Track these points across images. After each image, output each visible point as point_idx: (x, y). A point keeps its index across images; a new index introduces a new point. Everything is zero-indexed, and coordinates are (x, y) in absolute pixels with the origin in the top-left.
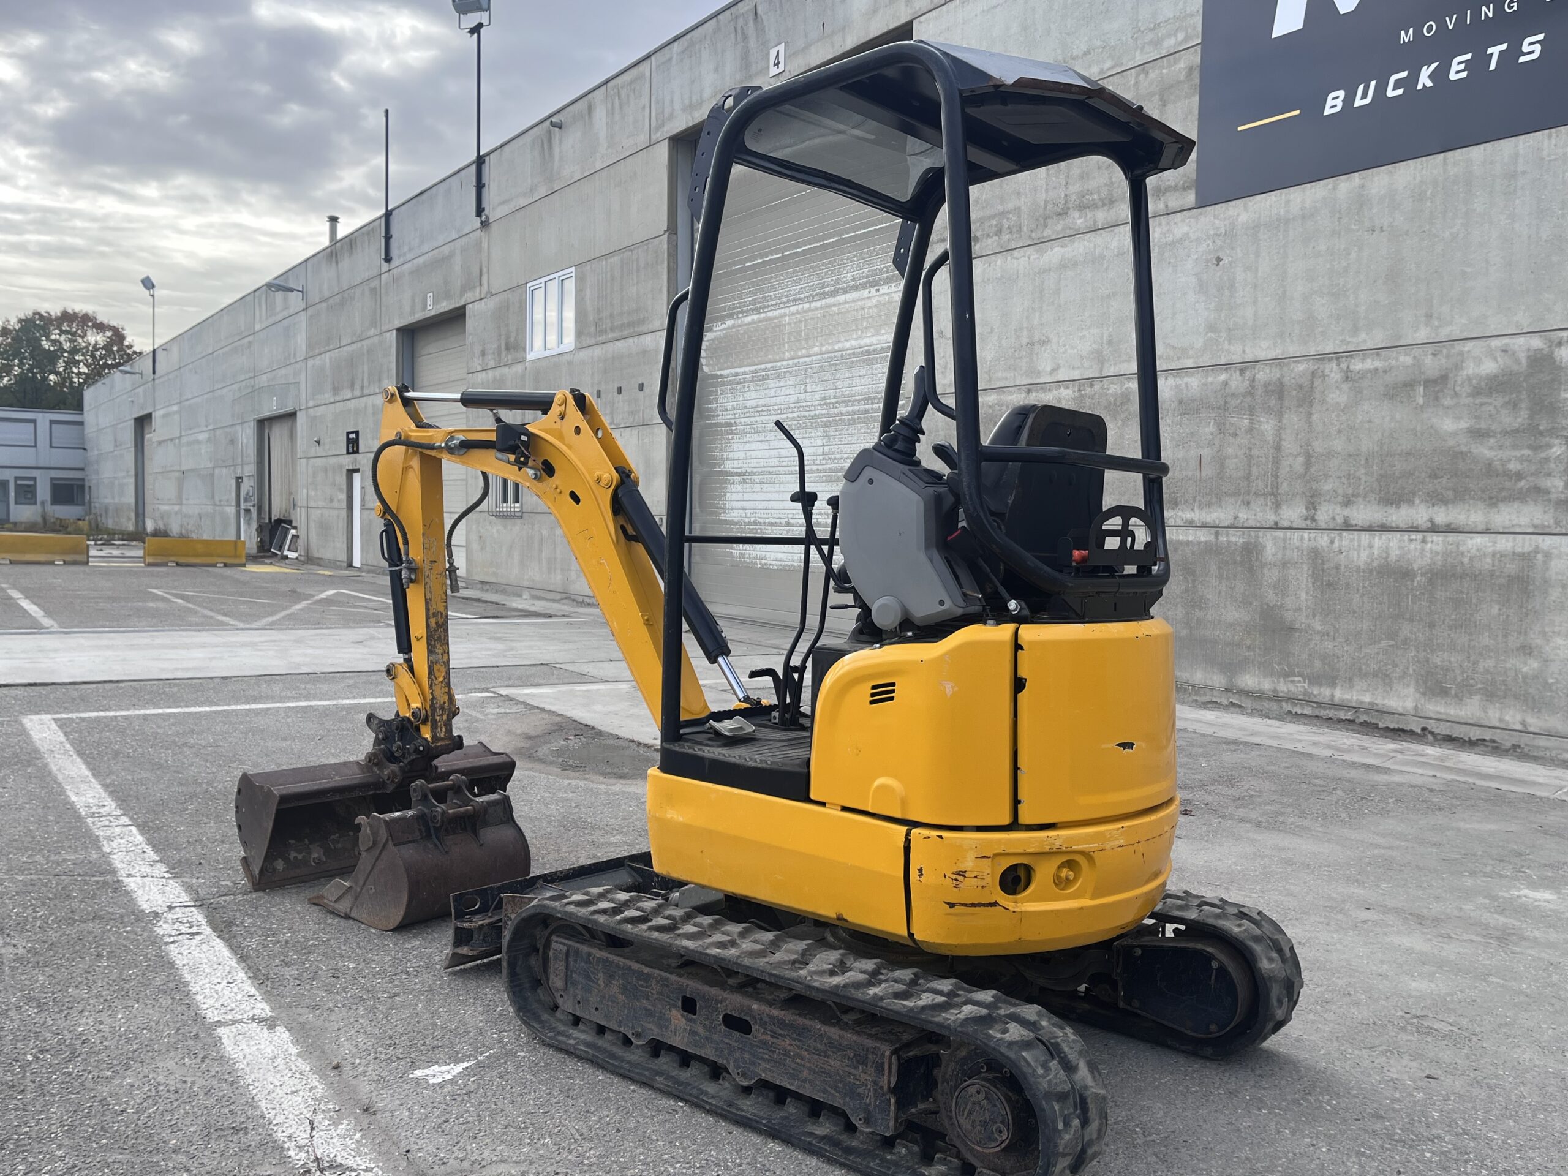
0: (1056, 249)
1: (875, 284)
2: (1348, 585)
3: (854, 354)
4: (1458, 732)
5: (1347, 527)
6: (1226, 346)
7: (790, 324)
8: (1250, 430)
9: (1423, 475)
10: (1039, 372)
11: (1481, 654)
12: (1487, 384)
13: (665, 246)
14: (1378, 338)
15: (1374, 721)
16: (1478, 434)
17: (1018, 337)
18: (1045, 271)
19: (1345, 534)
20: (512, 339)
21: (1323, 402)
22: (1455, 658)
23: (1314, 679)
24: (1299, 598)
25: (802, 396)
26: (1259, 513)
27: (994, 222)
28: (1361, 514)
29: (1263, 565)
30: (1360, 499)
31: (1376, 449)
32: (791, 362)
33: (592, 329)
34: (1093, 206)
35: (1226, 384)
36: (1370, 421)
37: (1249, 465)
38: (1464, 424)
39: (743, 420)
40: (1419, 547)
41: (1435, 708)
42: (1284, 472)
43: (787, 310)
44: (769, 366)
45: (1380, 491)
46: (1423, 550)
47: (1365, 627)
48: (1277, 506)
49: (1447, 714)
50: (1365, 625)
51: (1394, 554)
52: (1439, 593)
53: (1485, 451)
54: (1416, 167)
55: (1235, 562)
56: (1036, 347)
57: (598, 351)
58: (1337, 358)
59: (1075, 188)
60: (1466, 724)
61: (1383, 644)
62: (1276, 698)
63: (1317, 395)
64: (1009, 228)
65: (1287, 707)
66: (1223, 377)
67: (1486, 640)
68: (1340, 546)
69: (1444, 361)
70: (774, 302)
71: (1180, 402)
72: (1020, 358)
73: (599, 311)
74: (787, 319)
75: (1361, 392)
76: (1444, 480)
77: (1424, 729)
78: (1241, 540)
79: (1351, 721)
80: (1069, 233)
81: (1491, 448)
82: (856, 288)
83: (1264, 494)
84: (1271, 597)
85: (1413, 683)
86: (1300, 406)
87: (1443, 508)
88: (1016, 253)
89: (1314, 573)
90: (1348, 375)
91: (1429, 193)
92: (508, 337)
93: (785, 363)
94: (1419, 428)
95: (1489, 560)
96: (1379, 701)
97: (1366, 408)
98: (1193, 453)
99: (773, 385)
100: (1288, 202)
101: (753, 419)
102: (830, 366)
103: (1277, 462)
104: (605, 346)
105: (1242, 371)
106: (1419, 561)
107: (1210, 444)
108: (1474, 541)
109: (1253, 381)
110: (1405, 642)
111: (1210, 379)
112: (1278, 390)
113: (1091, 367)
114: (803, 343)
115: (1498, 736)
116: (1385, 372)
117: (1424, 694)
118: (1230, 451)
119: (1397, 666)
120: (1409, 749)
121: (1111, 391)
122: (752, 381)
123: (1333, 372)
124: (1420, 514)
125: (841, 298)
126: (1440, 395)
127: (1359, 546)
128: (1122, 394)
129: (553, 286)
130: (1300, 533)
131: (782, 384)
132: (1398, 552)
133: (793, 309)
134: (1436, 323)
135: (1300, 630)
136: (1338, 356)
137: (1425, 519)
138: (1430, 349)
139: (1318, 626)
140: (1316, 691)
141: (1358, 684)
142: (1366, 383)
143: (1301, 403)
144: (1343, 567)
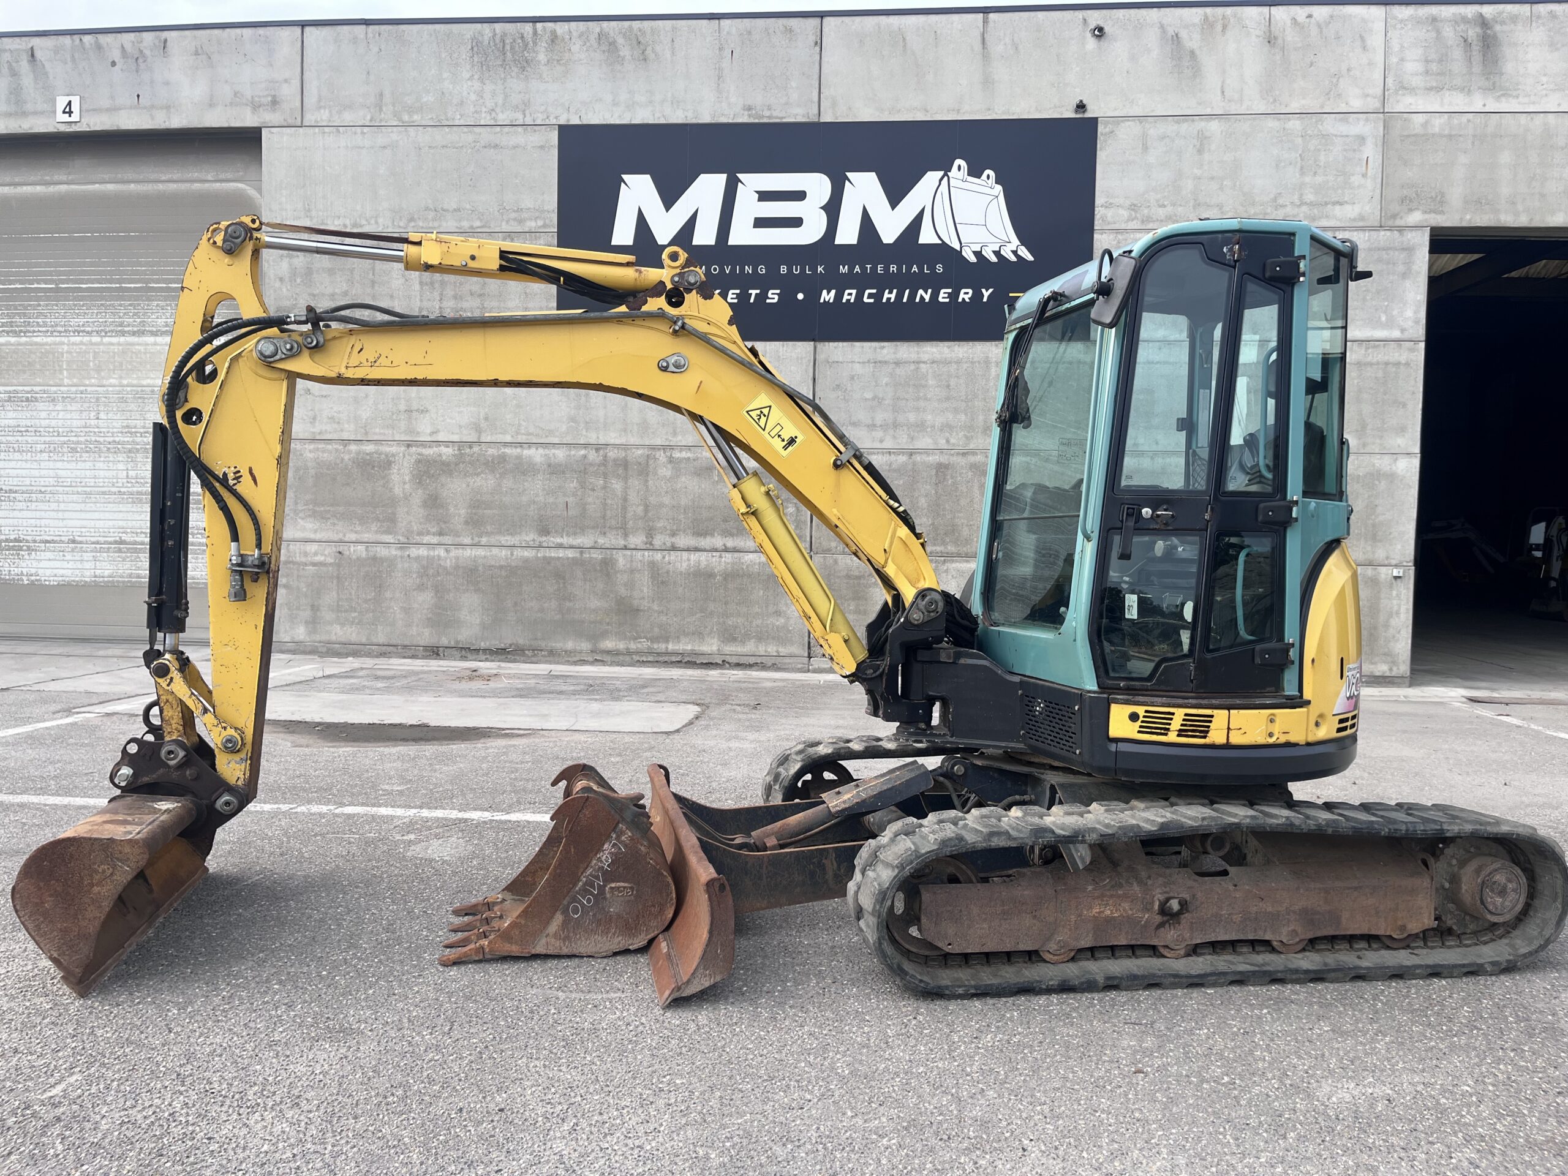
2: (675, 583)
4: (743, 660)
5: (674, 548)
6: (584, 432)
7: (69, 353)
8: (604, 488)
9: (718, 520)
10: (418, 433)
11: (754, 617)
15: (694, 660)
17: (395, 405)
19: (672, 552)
21: (656, 474)
22: (740, 621)
23: (654, 640)
24: (642, 591)
25: (92, 422)
26: (613, 539)
28: (682, 541)
29: (616, 572)
30: (681, 533)
31: (690, 504)
32: (74, 389)
35: (585, 457)
36: (686, 488)
37: (605, 509)
40: (718, 560)
41: (729, 649)
42: (629, 515)
43: (65, 340)
44: (38, 388)
45: (694, 528)
46: (720, 562)
48: (626, 535)
49: (737, 651)
50: (687, 605)
51: (703, 564)
52: (730, 585)
55: (595, 570)
56: (415, 414)
59: (449, 304)
60: (748, 656)
61: (698, 615)
62: (629, 653)
63: (651, 469)
65: (636, 658)
66: (583, 452)
67: (756, 609)
68: (669, 560)
70: (44, 329)
71: (549, 466)
72: (399, 420)
74: (66, 348)
75: (680, 470)
77: (724, 661)
78: (600, 557)
79: (680, 662)
83: (616, 528)
84: (623, 591)
85: (716, 636)
86: (639, 475)
87: (731, 539)
89: (652, 576)
90: (671, 460)
93: (62, 388)
94: (716, 493)
95: (757, 567)
96: (697, 648)
97: (683, 479)
98: (561, 500)
99: (45, 408)
103: (624, 508)
105: (597, 450)
106: (718, 568)
107: (574, 495)
108: (749, 557)
109: (606, 456)
110: (712, 613)
111: (573, 453)
112: (625, 464)
113: (470, 434)
114: (93, 373)
115: (765, 660)
116: (694, 459)
117: (723, 642)
118: (590, 500)
119: (706, 627)
121: (488, 453)
123: (662, 456)
124: (718, 541)
127: (681, 559)
128: (499, 456)
130: (642, 552)
131: (59, 408)
132: (705, 563)
133: (78, 339)
135: (644, 611)
136: (664, 448)
137: (720, 544)
139: (656, 608)
140: (656, 646)
141: (683, 640)
142: (683, 465)
143: (640, 473)
144: (671, 572)
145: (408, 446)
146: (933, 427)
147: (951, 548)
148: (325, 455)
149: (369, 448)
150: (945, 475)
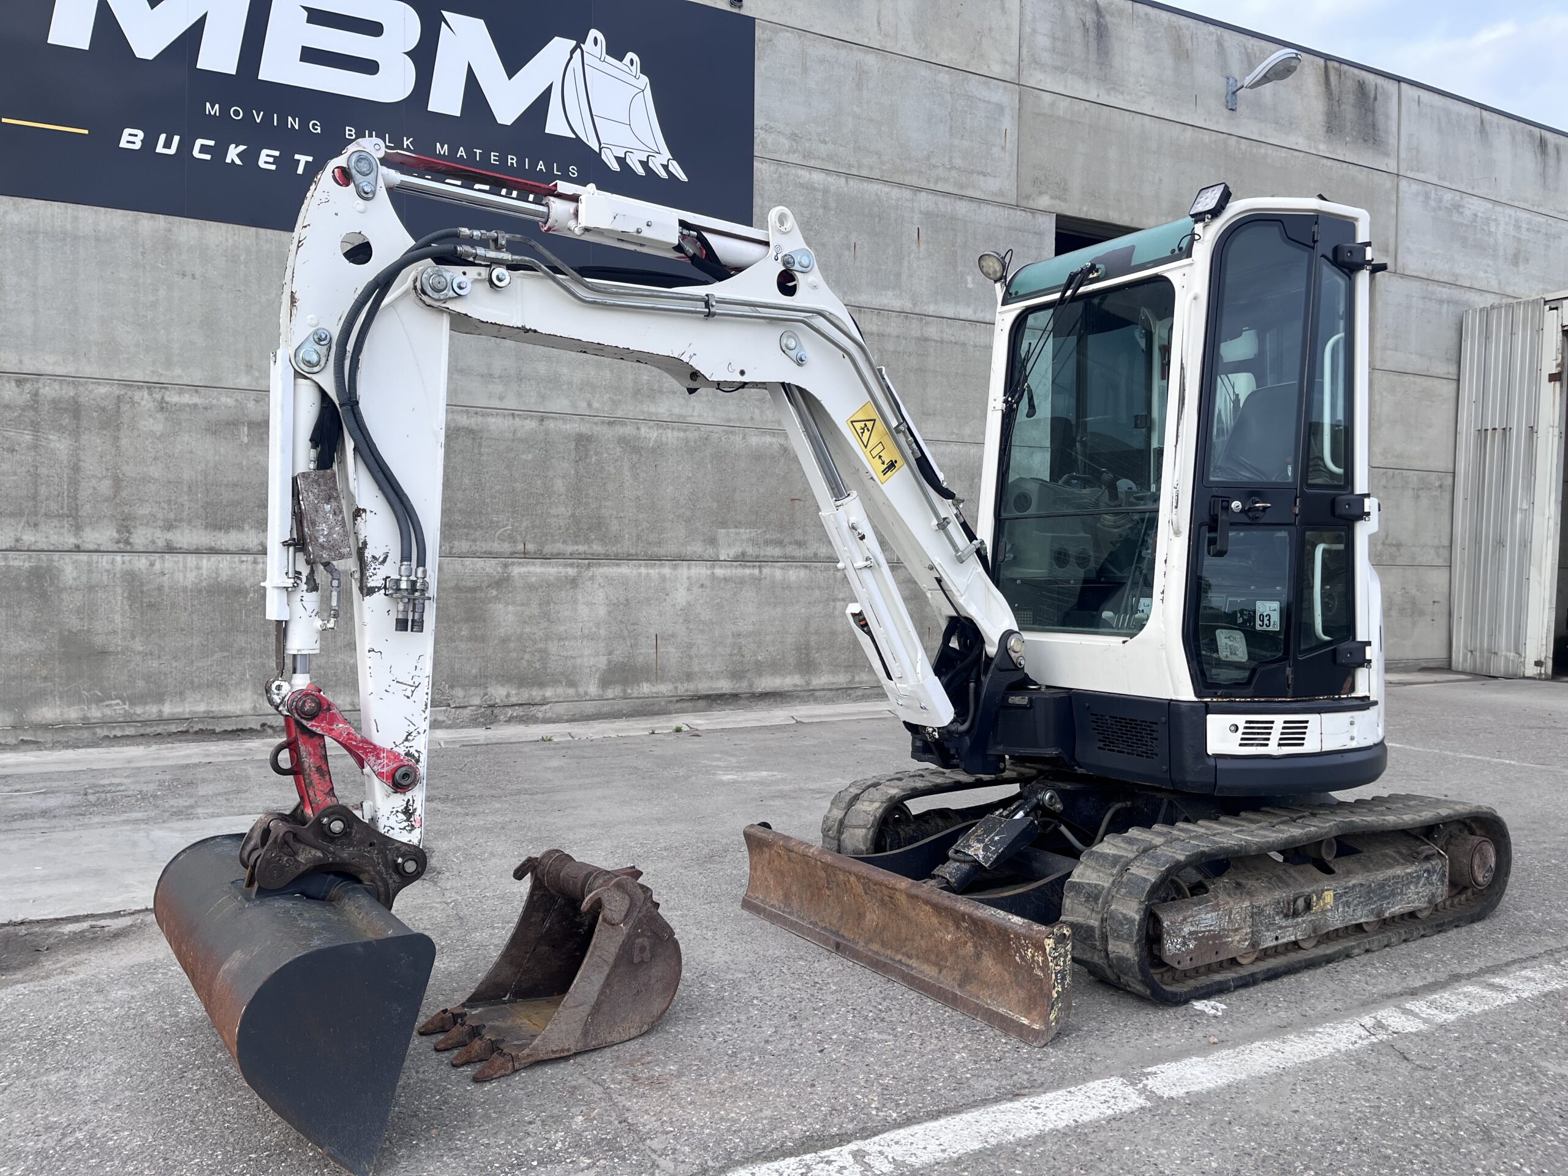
2: (173, 605)
5: (171, 549)
8: (35, 447)
9: (252, 504)
14: (197, 377)
15: (209, 727)
19: (167, 556)
21: (134, 428)
23: (133, 700)
24: (111, 621)
26: (52, 535)
28: (185, 537)
29: (60, 591)
30: (184, 524)
31: (199, 478)
36: (191, 452)
37: (35, 484)
40: (250, 567)
42: (85, 493)
45: (207, 517)
46: (255, 570)
47: (196, 643)
48: (78, 528)
50: (196, 641)
51: (224, 576)
55: (18, 588)
58: (149, 388)
62: (87, 724)
63: (125, 419)
65: (101, 732)
68: (162, 568)
69: (266, 408)
75: (180, 424)
77: (263, 725)
78: (27, 565)
79: (187, 732)
83: (59, 516)
84: (74, 623)
85: (250, 687)
86: (102, 428)
89: (130, 595)
90: (162, 406)
94: (244, 463)
96: (215, 708)
97: (186, 438)
100: (75, 218)
103: (74, 483)
105: (19, 382)
106: (251, 579)
109: (36, 394)
110: (241, 651)
112: (75, 409)
116: (206, 408)
117: (262, 695)
118: (6, 467)
119: (232, 674)
123: (145, 400)
126: (265, 436)
127: (185, 567)
130: (111, 556)
132: (228, 573)
134: (257, 374)
135: (115, 653)
136: (150, 386)
137: (255, 543)
138: (253, 395)
139: (138, 646)
140: (139, 710)
141: (191, 696)
142: (184, 416)
143: (104, 425)
144: (167, 588)
146: (570, 383)
147: (597, 548)
150: (587, 450)
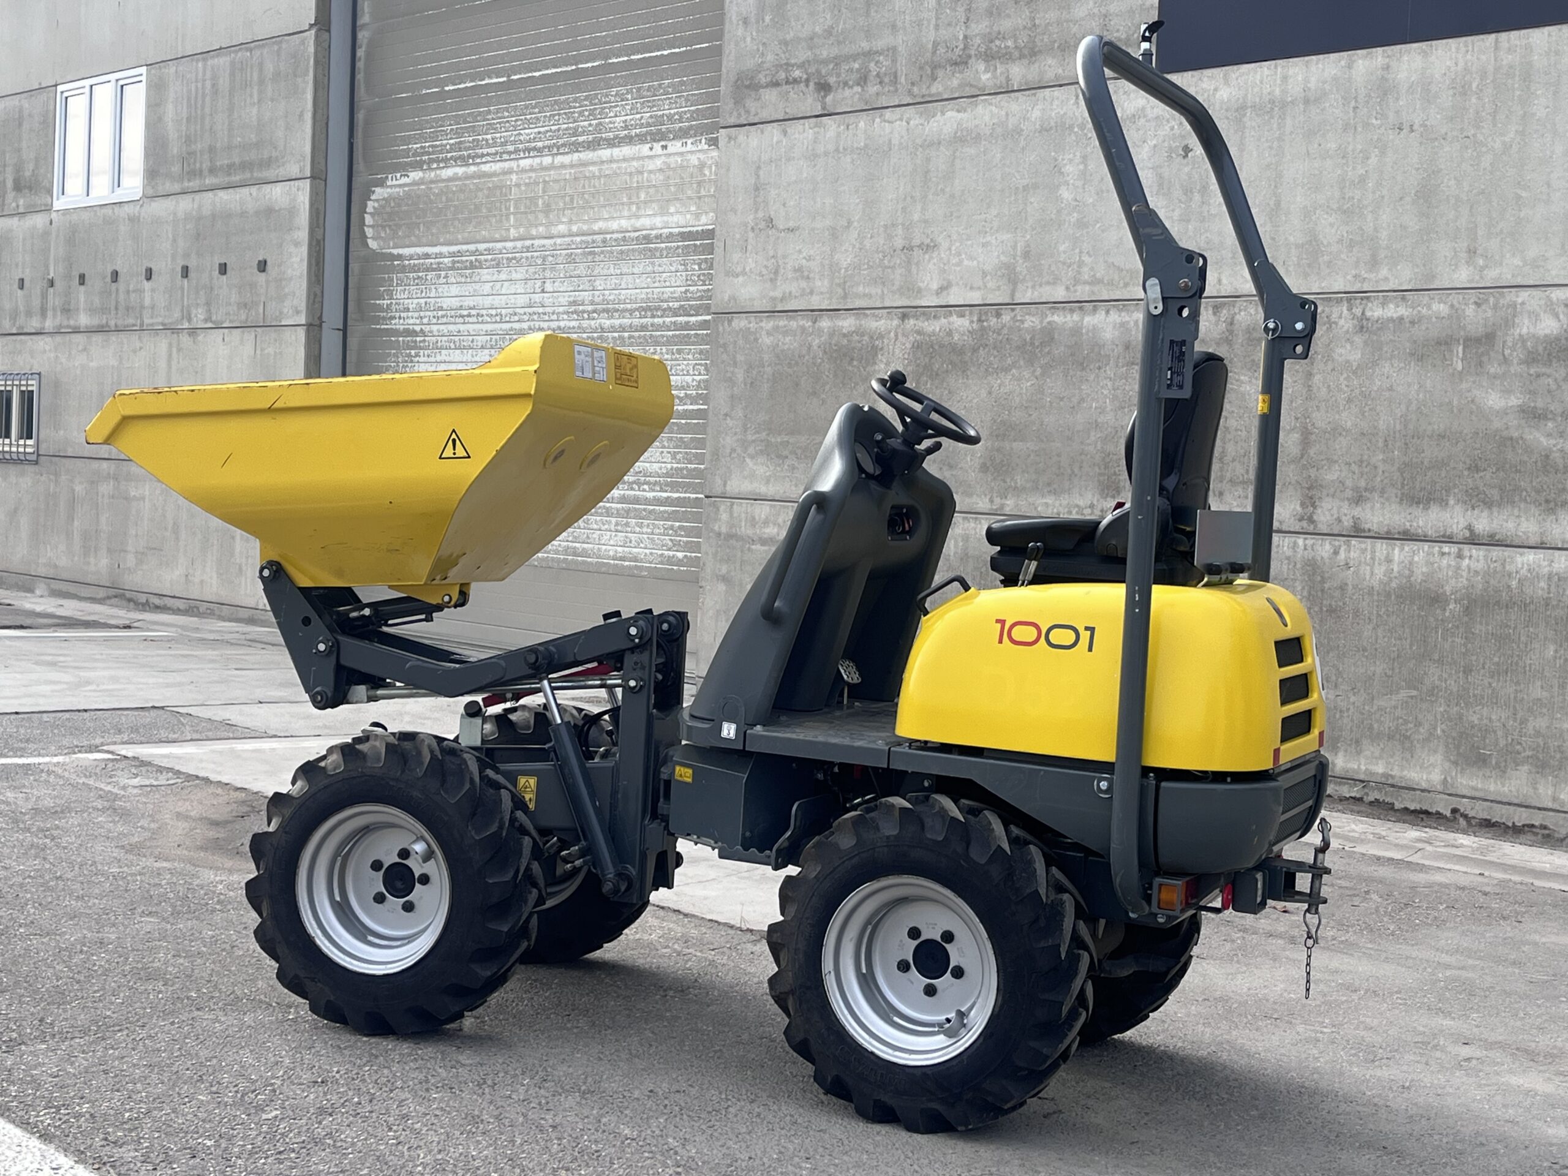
0: (949, 114)
1: (659, 137)
2: (1357, 613)
3: (624, 239)
4: (1499, 814)
5: (1358, 532)
7: (518, 185)
9: (1461, 466)
10: (920, 291)
11: (1530, 710)
12: (1545, 349)
13: (311, 49)
14: (1404, 276)
15: (1388, 800)
16: (1533, 415)
17: (890, 237)
18: (931, 144)
19: (1354, 542)
20: (28, 174)
21: (1329, 358)
22: (1497, 715)
25: (537, 298)
27: (856, 66)
28: (1377, 515)
30: (1376, 496)
31: (1398, 427)
32: (519, 244)
33: (176, 169)
34: (1006, 57)
36: (1391, 389)
38: (1514, 401)
39: (435, 328)
40: (1453, 563)
41: (1469, 782)
43: (513, 164)
44: (482, 247)
45: (1403, 485)
46: (1459, 568)
47: (1379, 670)
49: (1486, 791)
50: (1380, 668)
51: (1420, 572)
52: (1478, 626)
53: (1541, 438)
54: (1458, 49)
56: (917, 252)
57: (185, 204)
58: (1349, 300)
59: (979, 27)
60: (1510, 804)
61: (1403, 694)
64: (878, 75)
67: (1537, 691)
68: (1347, 558)
69: (1489, 313)
70: (493, 150)
72: (893, 268)
73: (188, 140)
74: (514, 177)
75: (1381, 349)
76: (1488, 475)
77: (1454, 811)
79: (1360, 800)
80: (968, 91)
81: (1549, 435)
82: (629, 140)
83: (1243, 482)
85: (1441, 749)
87: (1485, 513)
88: (888, 114)
89: (1310, 594)
90: (1363, 325)
91: (1474, 86)
92: (18, 169)
93: (509, 245)
94: (1455, 403)
95: (1543, 584)
96: (1396, 772)
97: (1387, 368)
99: (489, 278)
100: (1285, 78)
101: (451, 327)
102: (584, 254)
104: (197, 197)
106: (1453, 582)
108: (1525, 559)
109: (1232, 324)
110: (1433, 691)
113: (999, 288)
114: (541, 216)
115: (1550, 819)
116: (1412, 323)
117: (1455, 763)
119: (1420, 724)
120: (1437, 838)
121: (1026, 325)
122: (452, 268)
123: (1344, 318)
124: (1456, 518)
125: (605, 153)
126: (1485, 359)
127: (1373, 559)
128: (1043, 329)
129: (105, 94)
130: (1293, 539)
131: (503, 276)
132: (1424, 570)
133: (525, 163)
134: (1481, 262)
136: (1351, 296)
137: (1461, 526)
138: (1473, 296)
141: (1370, 749)
142: (1386, 336)
144: (1350, 587)
145: (904, 317)
148: (787, 339)
149: (847, 323)
